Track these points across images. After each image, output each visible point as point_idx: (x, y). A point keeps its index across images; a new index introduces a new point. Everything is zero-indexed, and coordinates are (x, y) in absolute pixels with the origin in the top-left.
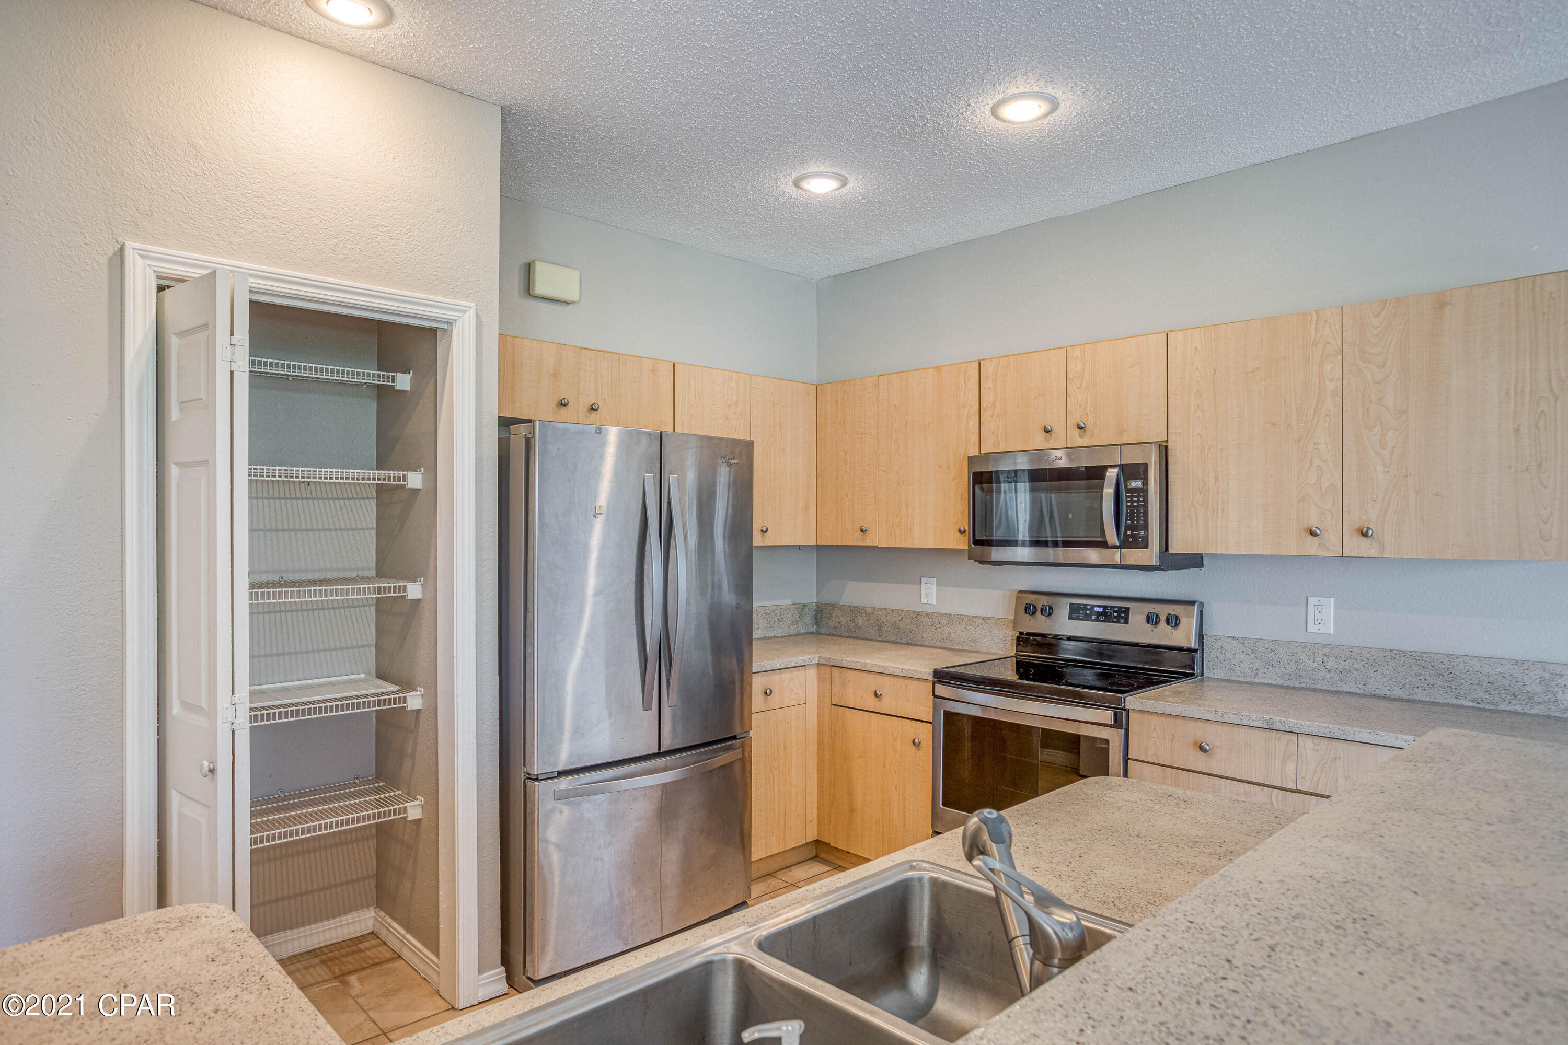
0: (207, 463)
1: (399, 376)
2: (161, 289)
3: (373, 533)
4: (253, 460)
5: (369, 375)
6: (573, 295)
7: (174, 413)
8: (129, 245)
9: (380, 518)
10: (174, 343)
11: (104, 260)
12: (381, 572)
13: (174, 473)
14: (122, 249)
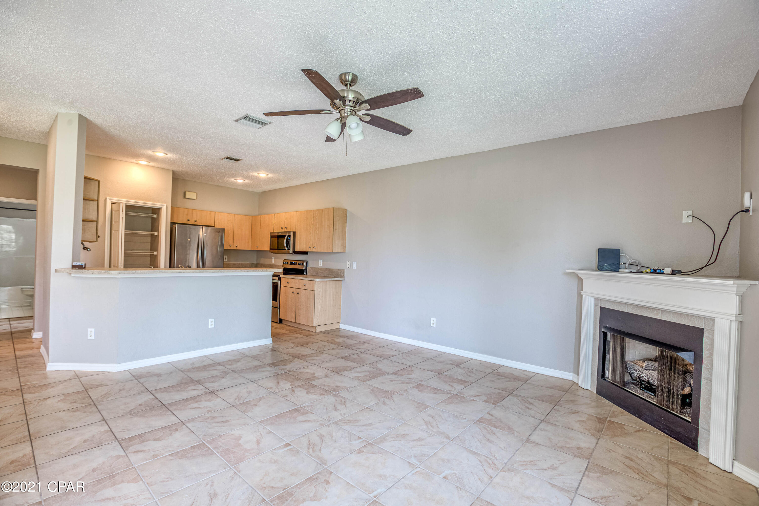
0: (118, 230)
1: (154, 215)
2: (112, 204)
3: (150, 244)
4: (125, 230)
5: (150, 215)
6: (195, 198)
7: (113, 223)
8: (107, 198)
9: (151, 241)
10: (114, 212)
11: (103, 200)
12: (151, 250)
13: (113, 232)
14: (106, 198)
